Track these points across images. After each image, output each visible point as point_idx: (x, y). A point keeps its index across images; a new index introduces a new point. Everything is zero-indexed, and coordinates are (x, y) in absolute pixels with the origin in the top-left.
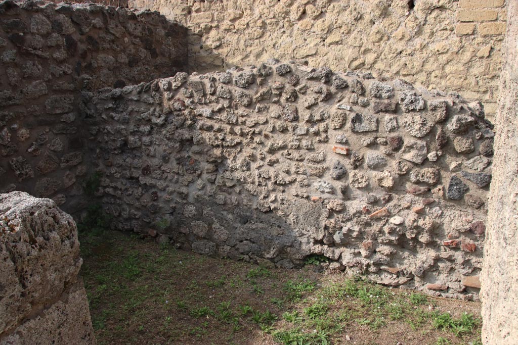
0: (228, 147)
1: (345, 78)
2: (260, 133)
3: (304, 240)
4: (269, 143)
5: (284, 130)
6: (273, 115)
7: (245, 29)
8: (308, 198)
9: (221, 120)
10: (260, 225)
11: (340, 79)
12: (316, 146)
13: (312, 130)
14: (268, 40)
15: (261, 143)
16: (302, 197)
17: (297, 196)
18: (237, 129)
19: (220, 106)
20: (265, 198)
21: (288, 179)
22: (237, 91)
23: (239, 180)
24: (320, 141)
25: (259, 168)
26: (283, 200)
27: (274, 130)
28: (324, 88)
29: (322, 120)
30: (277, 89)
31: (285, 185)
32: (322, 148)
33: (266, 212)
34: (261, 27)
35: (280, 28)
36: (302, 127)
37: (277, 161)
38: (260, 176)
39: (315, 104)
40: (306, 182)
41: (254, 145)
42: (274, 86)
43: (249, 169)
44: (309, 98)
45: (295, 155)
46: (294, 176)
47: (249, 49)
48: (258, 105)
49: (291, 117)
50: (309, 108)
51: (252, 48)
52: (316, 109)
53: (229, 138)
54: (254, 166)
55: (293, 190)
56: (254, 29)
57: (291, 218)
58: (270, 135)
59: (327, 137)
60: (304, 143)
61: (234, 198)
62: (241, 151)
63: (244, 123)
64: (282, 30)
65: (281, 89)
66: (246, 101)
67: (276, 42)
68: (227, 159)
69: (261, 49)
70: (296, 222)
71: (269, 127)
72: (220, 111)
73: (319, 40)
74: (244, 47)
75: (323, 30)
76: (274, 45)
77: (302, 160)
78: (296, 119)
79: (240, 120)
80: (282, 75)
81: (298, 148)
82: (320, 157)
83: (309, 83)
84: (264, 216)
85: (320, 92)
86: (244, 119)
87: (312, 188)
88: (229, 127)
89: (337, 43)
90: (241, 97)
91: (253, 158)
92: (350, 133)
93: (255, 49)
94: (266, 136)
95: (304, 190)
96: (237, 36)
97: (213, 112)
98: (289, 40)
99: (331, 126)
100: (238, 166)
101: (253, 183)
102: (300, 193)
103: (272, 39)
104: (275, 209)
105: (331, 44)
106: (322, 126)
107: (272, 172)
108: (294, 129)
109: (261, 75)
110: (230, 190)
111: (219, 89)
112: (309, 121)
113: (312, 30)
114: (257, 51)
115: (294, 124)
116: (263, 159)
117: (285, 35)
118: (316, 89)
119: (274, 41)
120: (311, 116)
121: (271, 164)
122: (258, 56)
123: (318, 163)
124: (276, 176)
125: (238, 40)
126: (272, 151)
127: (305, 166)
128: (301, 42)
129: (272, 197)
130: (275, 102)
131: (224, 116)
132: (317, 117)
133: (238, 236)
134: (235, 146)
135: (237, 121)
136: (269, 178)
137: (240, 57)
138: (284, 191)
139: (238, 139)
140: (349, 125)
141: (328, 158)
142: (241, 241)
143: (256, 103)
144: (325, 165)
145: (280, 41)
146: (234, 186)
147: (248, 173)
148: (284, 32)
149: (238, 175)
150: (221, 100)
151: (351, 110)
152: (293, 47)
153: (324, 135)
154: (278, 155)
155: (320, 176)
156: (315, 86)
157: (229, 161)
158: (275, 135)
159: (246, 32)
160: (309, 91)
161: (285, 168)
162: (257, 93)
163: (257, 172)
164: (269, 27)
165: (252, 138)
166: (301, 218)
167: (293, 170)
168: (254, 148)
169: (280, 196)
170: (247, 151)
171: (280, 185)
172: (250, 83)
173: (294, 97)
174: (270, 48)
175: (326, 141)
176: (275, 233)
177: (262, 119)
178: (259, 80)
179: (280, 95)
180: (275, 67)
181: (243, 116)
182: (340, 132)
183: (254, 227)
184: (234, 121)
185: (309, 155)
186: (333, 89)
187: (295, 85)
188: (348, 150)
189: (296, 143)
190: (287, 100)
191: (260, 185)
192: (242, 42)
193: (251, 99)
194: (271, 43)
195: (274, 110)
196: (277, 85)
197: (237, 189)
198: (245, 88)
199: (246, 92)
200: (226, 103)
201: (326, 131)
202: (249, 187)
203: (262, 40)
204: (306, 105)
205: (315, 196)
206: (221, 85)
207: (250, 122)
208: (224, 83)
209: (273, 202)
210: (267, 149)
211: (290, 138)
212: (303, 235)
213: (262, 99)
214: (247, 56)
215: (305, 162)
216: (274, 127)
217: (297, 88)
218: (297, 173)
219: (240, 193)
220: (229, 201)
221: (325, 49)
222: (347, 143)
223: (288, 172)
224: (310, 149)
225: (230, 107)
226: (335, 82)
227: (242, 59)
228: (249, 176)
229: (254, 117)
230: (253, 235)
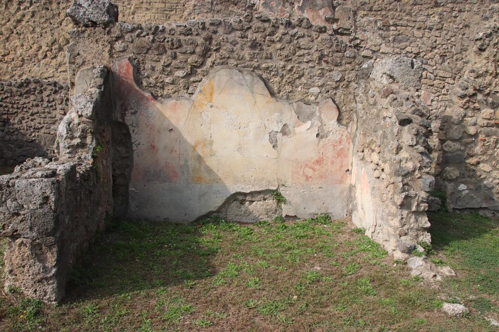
0: (11, 114)
1: (62, 85)
2: (26, 107)
3: (49, 152)
4: (31, 111)
5: (37, 106)
6: (32, 99)
7: (11, 61)
8: (49, 133)
9: (7, 102)
10: (28, 148)
11: (60, 85)
12: (51, 111)
13: (49, 105)
14: (26, 68)
15: (27, 112)
16: (47, 133)
17: (44, 133)
18: (15, 106)
19: (6, 95)
20: (30, 135)
21: (40, 126)
22: (14, 89)
23: (17, 129)
24: (53, 110)
25: (26, 123)
26: (38, 135)
27: (33, 106)
28: (54, 88)
29: (53, 101)
30: (34, 88)
31: (39, 129)
32: (54, 113)
33: (31, 142)
34: (21, 61)
35: (33, 62)
36: (45, 104)
37: (35, 119)
38: (27, 126)
39: (50, 95)
40: (48, 127)
41: (23, 113)
42: (32, 87)
43: (21, 123)
44: (48, 92)
45: (43, 115)
46: (43, 125)
47: (14, 72)
48: (25, 95)
49: (40, 100)
50: (48, 96)
51: (16, 72)
52: (51, 96)
53: (11, 110)
54: (24, 122)
55: (43, 131)
56: (17, 62)
57: (42, 143)
58: (31, 108)
59: (56, 108)
60: (46, 110)
61: (14, 137)
62: (17, 116)
63: (18, 103)
64: (34, 63)
65: (35, 89)
66: (19, 93)
67: (31, 70)
68: (10, 119)
69: (22, 72)
70: (45, 144)
71: (31, 105)
72: (6, 98)
73: (55, 70)
74: (11, 71)
75: (56, 65)
76: (30, 71)
77: (46, 118)
78: (42, 101)
79: (16, 102)
80: (35, 83)
81: (44, 113)
82: (54, 116)
83: (47, 86)
84: (30, 144)
85: (52, 90)
86: (18, 101)
87: (51, 129)
88: (11, 105)
89: (64, 71)
90: (17, 91)
91: (23, 118)
92: (65, 105)
93: (18, 72)
94: (29, 109)
95: (47, 130)
96: (6, 65)
97: (2, 98)
98: (38, 69)
99: (57, 103)
100: (16, 122)
101: (24, 129)
102: (46, 132)
103: (28, 68)
104: (35, 140)
105: (61, 72)
106: (53, 103)
107: (32, 124)
108: (42, 105)
109: (26, 83)
110: (12, 134)
111: (5, 88)
112: (48, 102)
113: (51, 64)
114: (19, 73)
115: (42, 103)
116: (28, 118)
117: (35, 66)
118: (50, 89)
119: (30, 69)
120: (49, 99)
121: (32, 120)
122: (20, 76)
123: (53, 118)
124: (35, 125)
125: (7, 67)
126: (32, 115)
127: (47, 120)
128: (45, 70)
129: (33, 135)
130: (33, 94)
131: (8, 100)
132: (51, 100)
133: (17, 155)
134: (14, 114)
135: (15, 102)
136: (31, 127)
137: (9, 77)
138: (38, 132)
139: (15, 110)
140: (64, 102)
141: (57, 116)
142: (19, 157)
143: (24, 95)
144: (55, 119)
145: (33, 69)
146: (14, 131)
147: (21, 125)
148: (35, 65)
149: (16, 126)
150: (7, 93)
151: (65, 97)
152: (41, 72)
153: (54, 107)
154: (35, 116)
155: (54, 124)
156: (50, 87)
157: (11, 121)
158: (33, 108)
159: (12, 63)
160: (47, 90)
161: (38, 121)
162: (24, 90)
163: (25, 124)
164: (26, 61)
165: (22, 110)
166: (47, 142)
167: (42, 122)
168: (24, 114)
169: (37, 134)
170: (20, 116)
171: (37, 129)
172: (21, 86)
173: (41, 92)
174: (27, 72)
175: (56, 109)
176: (36, 150)
177: (27, 101)
178: (25, 85)
179: (35, 91)
180: (32, 80)
181: (18, 100)
182: (61, 105)
183: (25, 149)
184: (13, 102)
185: (49, 115)
186: (57, 89)
187: (41, 87)
188: (64, 112)
189: (43, 110)
190: (38, 93)
191: (27, 130)
192: (10, 68)
193: (22, 92)
194: (28, 70)
195: (32, 97)
196: (33, 87)
197: (16, 133)
198: (18, 88)
199: (19, 90)
200: (9, 95)
201: (55, 105)
202: (22, 131)
203: (22, 68)
204: (47, 95)
205: (52, 133)
206: (6, 86)
207: (21, 103)
208: (8, 86)
209: (34, 137)
210: (29, 114)
211: (40, 109)
212: (48, 150)
213: (27, 93)
214: (13, 76)
215: (47, 119)
216: (33, 105)
217: (42, 88)
218: (44, 123)
219: (17, 135)
220: (12, 139)
221: (58, 74)
222: (64, 109)
223: (40, 123)
224: (49, 113)
225: (11, 96)
226: (58, 86)
227: (10, 78)
228: (22, 126)
229: (23, 101)
230: (24, 153)
